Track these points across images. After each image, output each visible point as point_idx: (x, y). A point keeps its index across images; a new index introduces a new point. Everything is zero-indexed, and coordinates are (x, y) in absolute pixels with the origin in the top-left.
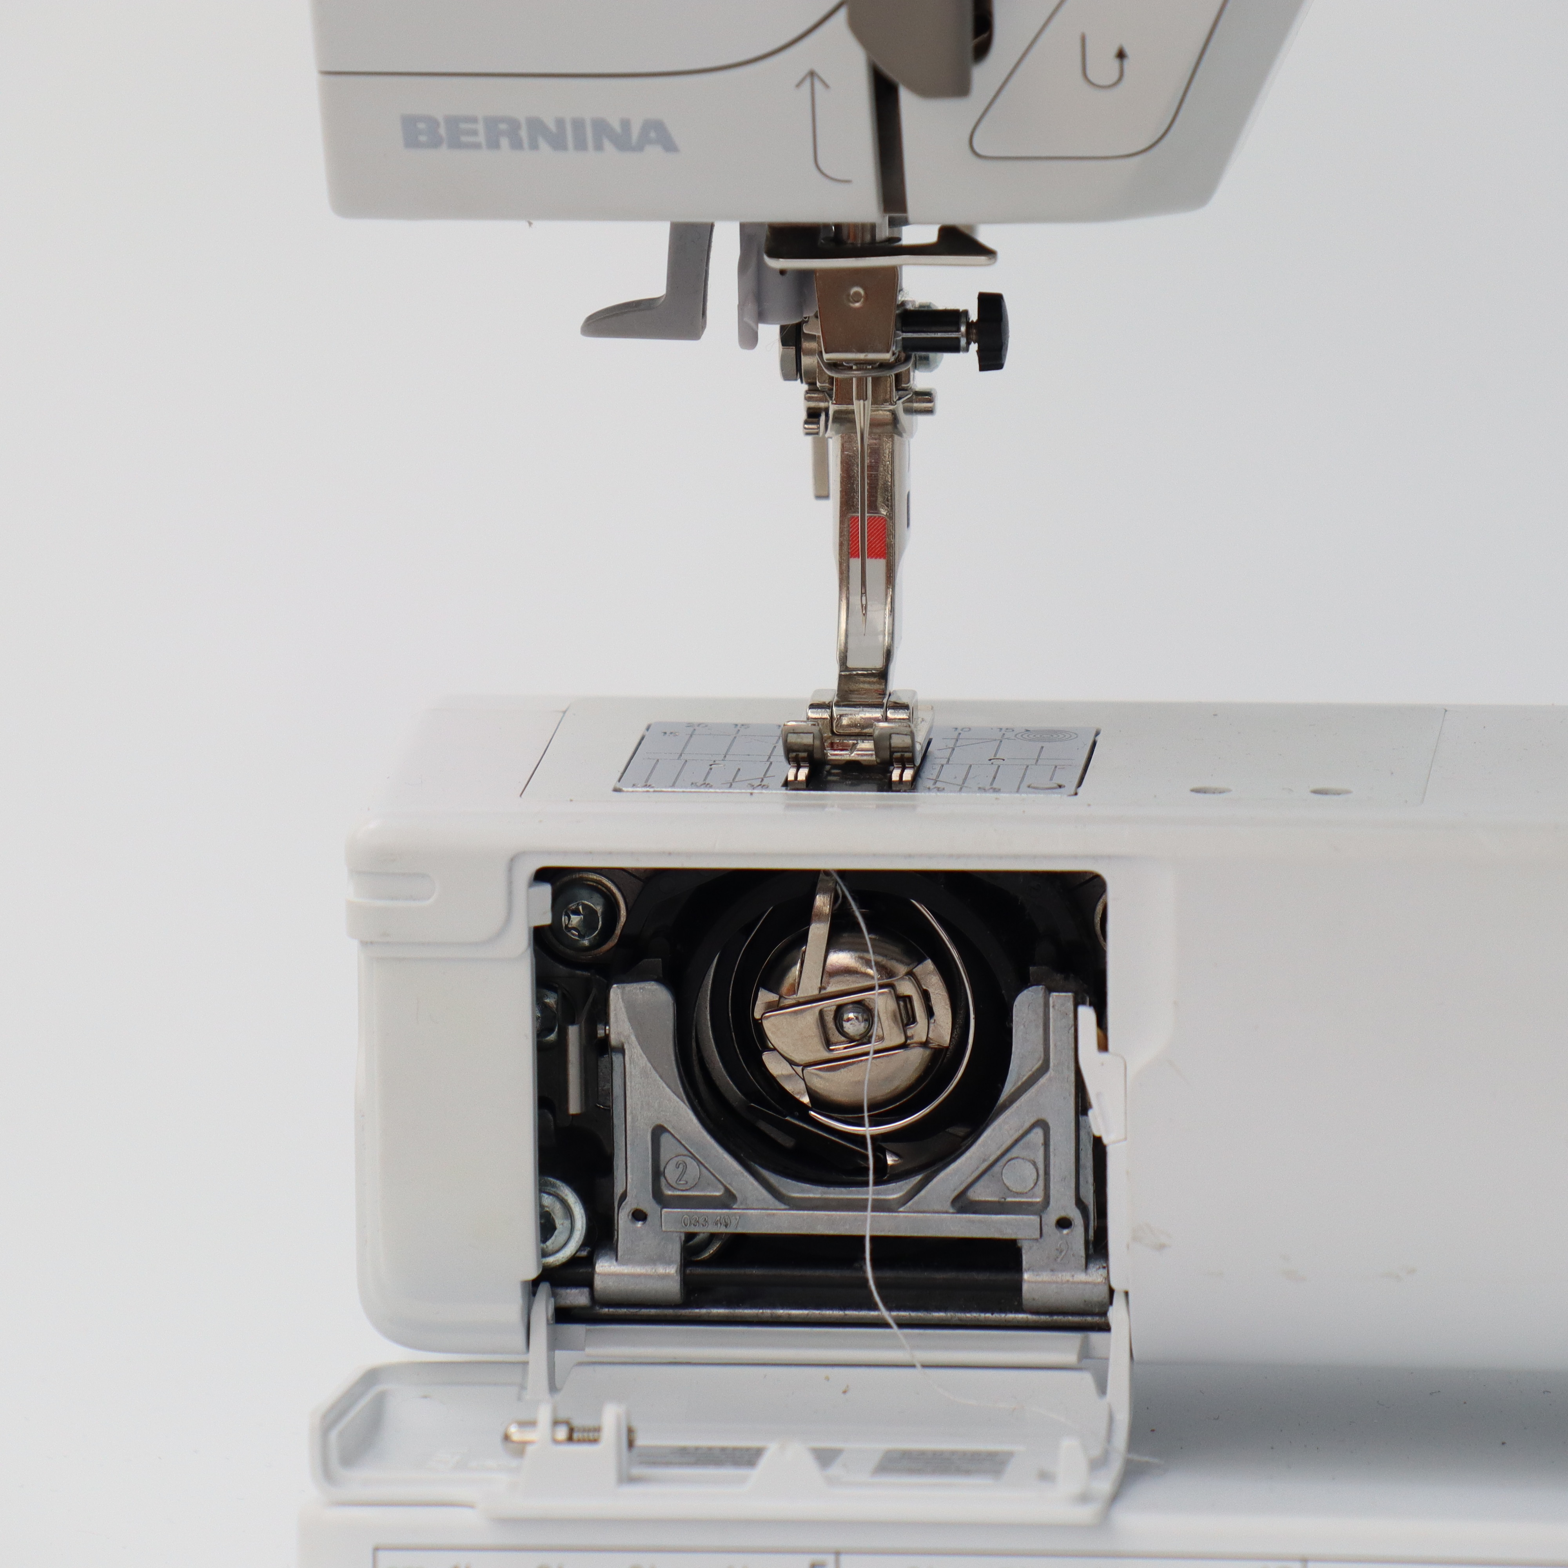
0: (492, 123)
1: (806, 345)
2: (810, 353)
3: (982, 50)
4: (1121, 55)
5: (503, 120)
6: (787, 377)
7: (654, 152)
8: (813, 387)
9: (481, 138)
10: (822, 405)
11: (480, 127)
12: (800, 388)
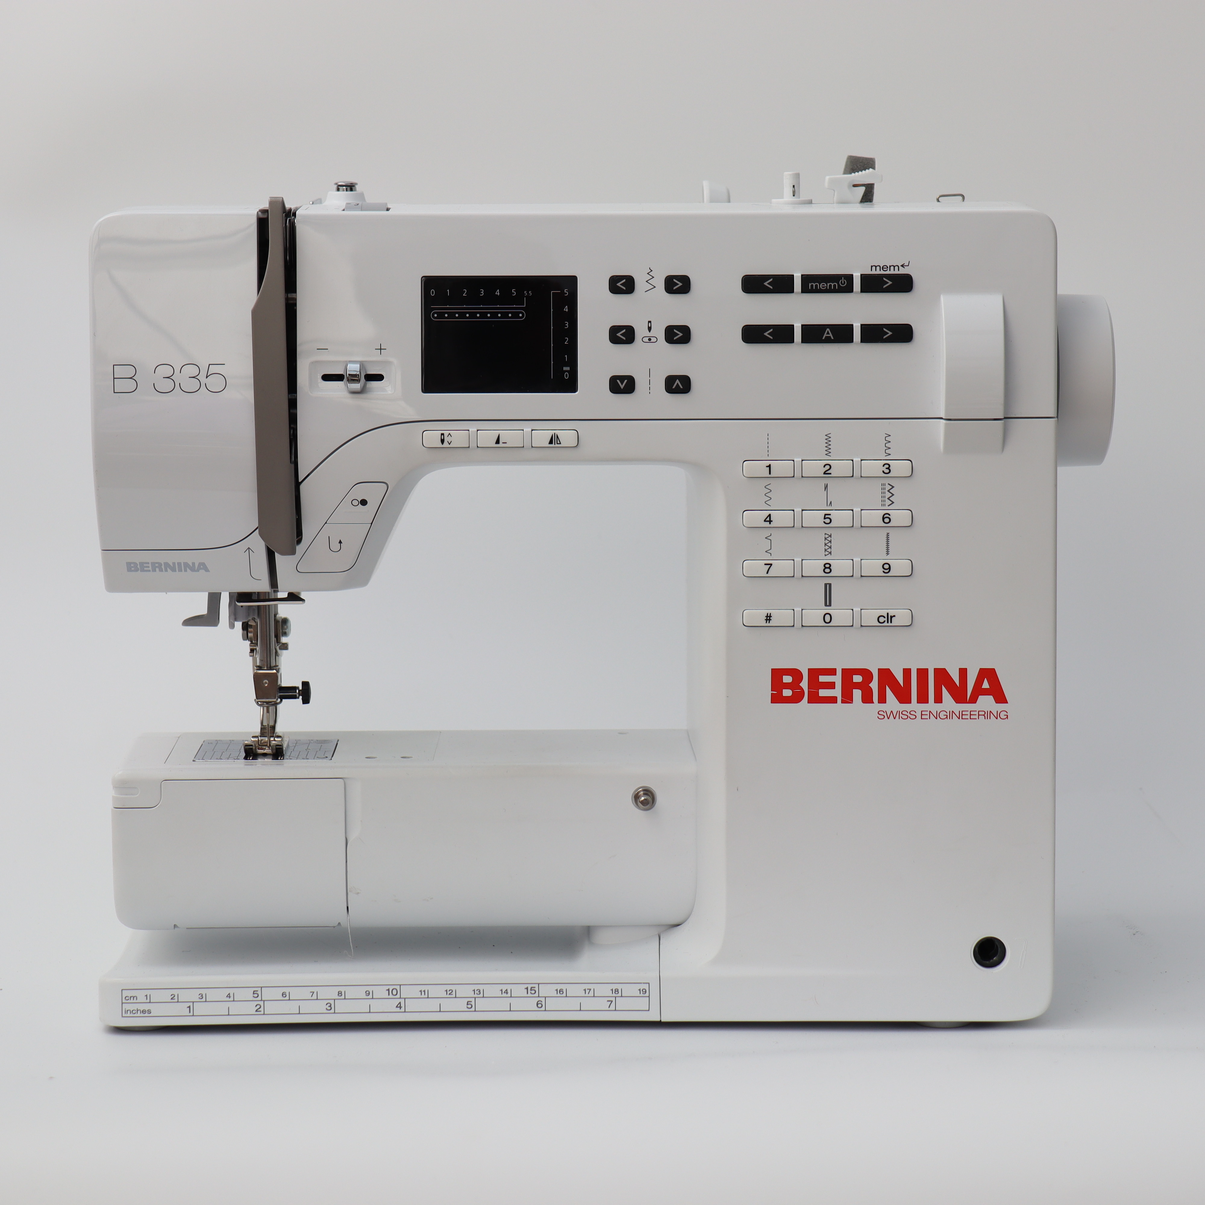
0: (153, 564)
1: (249, 630)
2: (251, 632)
3: (299, 541)
4: (340, 542)
5: (157, 563)
6: (244, 639)
7: (202, 572)
8: (252, 643)
9: (150, 569)
10: (255, 647)
11: (150, 565)
12: (248, 643)
